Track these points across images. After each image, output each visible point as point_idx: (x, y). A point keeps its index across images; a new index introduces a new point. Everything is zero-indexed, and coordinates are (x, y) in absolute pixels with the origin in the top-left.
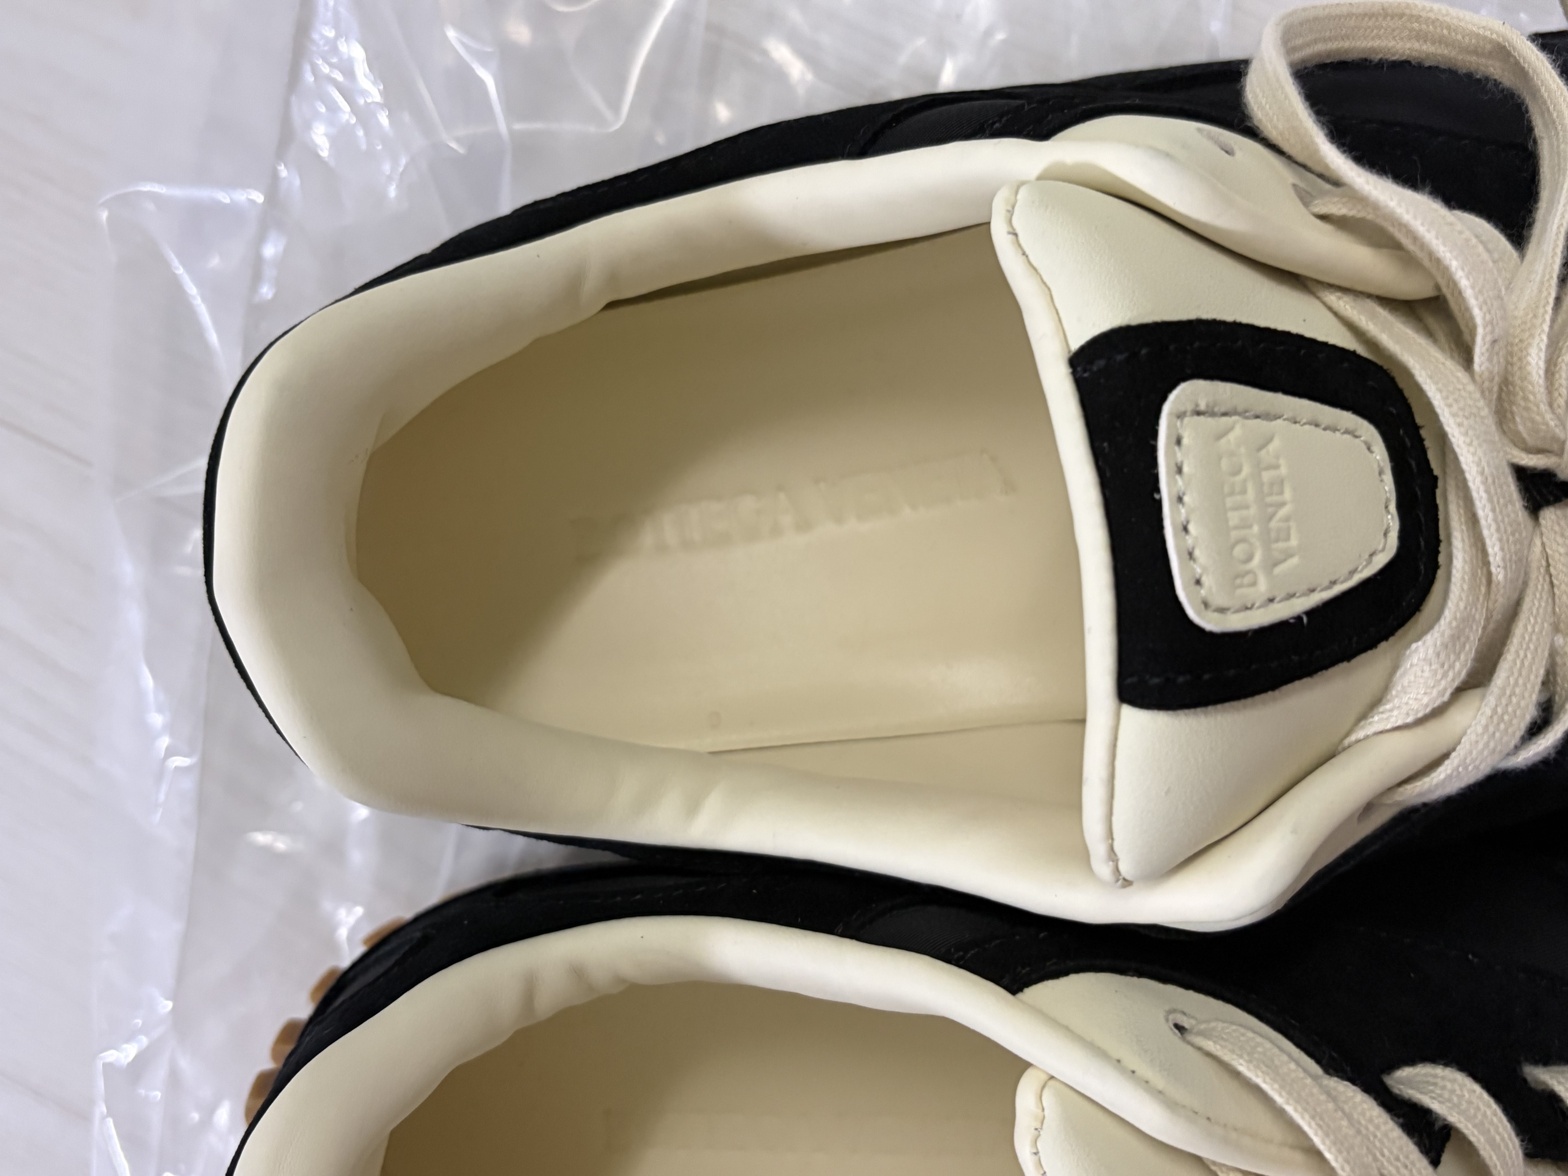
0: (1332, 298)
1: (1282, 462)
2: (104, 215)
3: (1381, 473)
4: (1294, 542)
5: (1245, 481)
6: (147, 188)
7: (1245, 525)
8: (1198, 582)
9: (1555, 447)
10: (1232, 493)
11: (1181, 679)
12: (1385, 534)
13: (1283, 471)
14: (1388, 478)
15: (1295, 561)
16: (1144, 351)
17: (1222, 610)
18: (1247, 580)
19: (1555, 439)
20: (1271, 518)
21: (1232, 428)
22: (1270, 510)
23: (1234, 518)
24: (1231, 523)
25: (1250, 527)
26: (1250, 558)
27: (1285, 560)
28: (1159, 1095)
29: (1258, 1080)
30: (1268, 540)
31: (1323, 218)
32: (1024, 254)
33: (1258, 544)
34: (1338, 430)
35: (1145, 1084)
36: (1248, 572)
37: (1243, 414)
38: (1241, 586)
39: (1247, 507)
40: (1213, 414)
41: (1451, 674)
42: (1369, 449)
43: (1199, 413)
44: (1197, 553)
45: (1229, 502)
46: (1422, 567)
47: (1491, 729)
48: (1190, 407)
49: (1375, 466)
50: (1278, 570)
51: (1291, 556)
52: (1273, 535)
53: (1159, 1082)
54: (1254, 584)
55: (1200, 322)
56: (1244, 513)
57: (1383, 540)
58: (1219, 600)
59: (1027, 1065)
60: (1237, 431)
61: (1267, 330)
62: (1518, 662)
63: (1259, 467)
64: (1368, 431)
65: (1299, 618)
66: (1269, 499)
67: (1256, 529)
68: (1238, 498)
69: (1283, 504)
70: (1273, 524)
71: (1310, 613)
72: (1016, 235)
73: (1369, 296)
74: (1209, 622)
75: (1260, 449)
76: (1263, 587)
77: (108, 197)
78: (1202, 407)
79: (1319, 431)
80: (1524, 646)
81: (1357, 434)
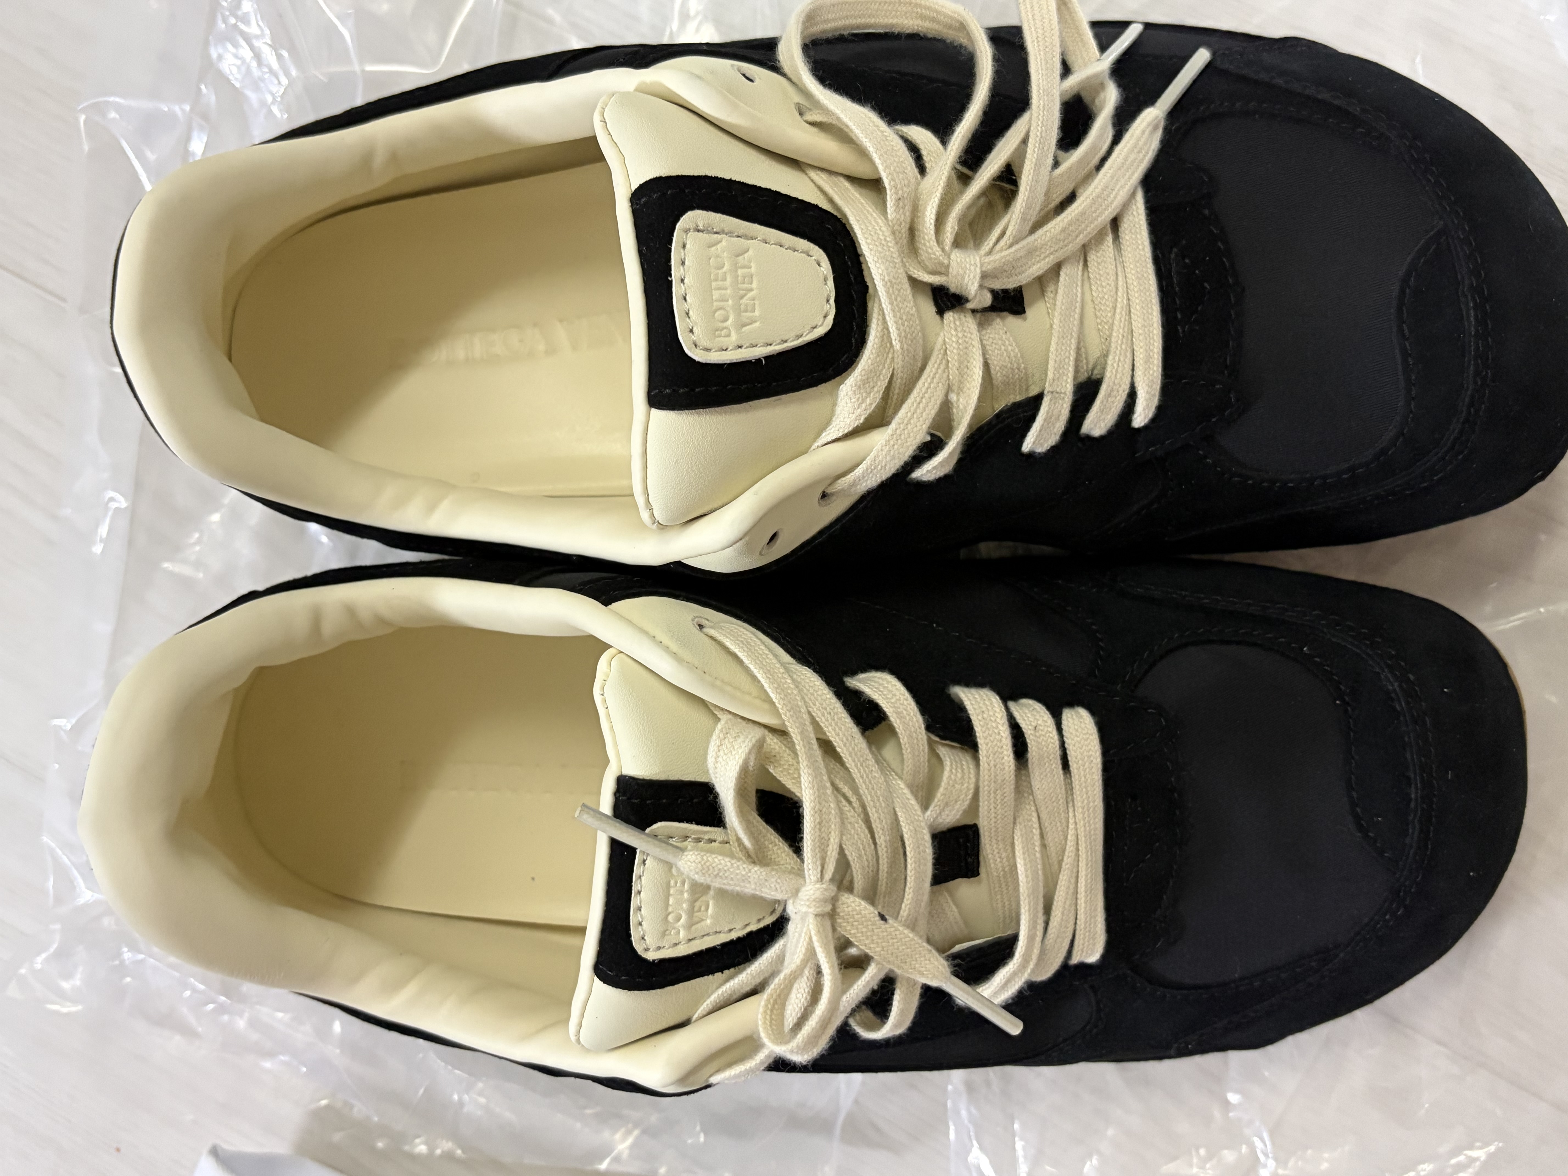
0: (813, 174)
1: (752, 264)
2: (82, 118)
3: (826, 279)
4: (757, 313)
5: (725, 273)
6: (112, 99)
7: (724, 299)
8: (691, 331)
9: (943, 270)
10: (716, 280)
11: (682, 391)
12: (825, 317)
13: (753, 270)
14: (831, 283)
15: (757, 324)
16: (669, 192)
17: (708, 350)
18: (724, 332)
19: (941, 264)
20: (742, 297)
21: (721, 241)
22: (742, 292)
23: (716, 294)
24: (714, 297)
25: (727, 301)
26: (726, 320)
27: (751, 324)
28: (675, 655)
29: (736, 650)
30: (738, 311)
31: (813, 124)
32: (610, 134)
33: (731, 312)
34: (798, 251)
35: (667, 649)
36: (725, 328)
37: (729, 234)
38: (720, 336)
39: (726, 289)
40: (709, 232)
41: (864, 406)
42: (819, 265)
43: (699, 231)
44: (691, 313)
45: (714, 284)
46: (854, 341)
47: (892, 443)
48: (692, 226)
49: (821, 275)
50: (744, 329)
51: (755, 322)
52: (742, 307)
53: (674, 647)
54: (729, 335)
55: (706, 177)
56: (723, 292)
57: (822, 319)
58: (703, 343)
59: (606, 646)
60: (724, 243)
61: (754, 187)
62: (915, 405)
63: (735, 267)
64: (818, 253)
65: (759, 361)
66: (741, 286)
67: (730, 302)
68: (720, 283)
69: (751, 290)
70: (744, 301)
71: (767, 358)
72: (606, 122)
73: (841, 175)
74: (698, 356)
75: (738, 256)
76: (734, 338)
77: (85, 104)
78: (701, 227)
79: (783, 249)
80: (921, 395)
81: (811, 253)
